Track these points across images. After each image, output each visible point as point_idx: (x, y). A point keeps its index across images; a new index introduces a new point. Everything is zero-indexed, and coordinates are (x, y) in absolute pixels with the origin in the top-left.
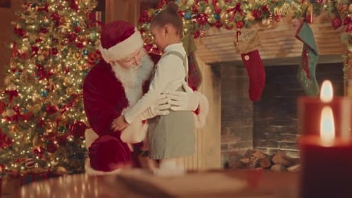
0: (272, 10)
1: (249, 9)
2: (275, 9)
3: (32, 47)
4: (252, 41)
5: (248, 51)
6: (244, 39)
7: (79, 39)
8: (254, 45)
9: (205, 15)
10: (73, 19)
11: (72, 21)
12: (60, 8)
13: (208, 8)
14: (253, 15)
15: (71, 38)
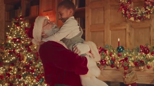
0: (147, 63)
1: (132, 61)
2: (148, 63)
3: (6, 73)
4: (134, 77)
5: (131, 83)
6: (129, 77)
7: (32, 68)
8: (134, 80)
9: (105, 61)
10: (29, 56)
11: (28, 58)
12: (22, 51)
13: (107, 57)
14: (134, 64)
15: (27, 67)
